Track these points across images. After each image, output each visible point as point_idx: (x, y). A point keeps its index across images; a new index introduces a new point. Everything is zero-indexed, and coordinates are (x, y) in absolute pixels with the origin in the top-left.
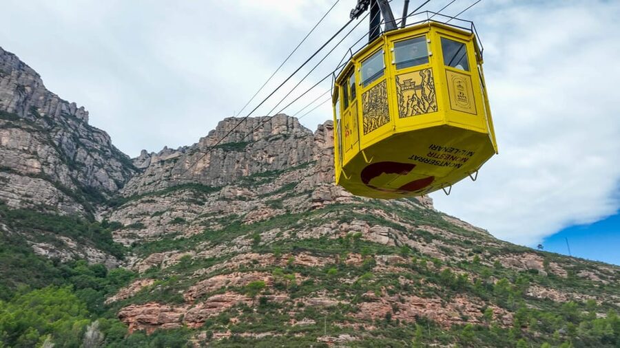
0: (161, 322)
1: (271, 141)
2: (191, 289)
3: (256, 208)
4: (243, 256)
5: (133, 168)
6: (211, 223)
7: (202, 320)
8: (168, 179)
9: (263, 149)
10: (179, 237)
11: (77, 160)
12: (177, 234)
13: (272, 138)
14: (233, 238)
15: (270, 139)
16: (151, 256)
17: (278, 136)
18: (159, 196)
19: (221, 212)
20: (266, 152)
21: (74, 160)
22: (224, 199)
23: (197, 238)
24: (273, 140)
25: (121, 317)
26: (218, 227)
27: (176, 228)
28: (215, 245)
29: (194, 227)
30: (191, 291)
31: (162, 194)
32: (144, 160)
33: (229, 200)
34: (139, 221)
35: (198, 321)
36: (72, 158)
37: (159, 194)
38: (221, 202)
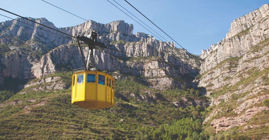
0: (229, 124)
1: (262, 22)
2: (237, 109)
3: (264, 61)
4: (258, 88)
5: (201, 59)
6: (243, 75)
7: (246, 121)
8: (216, 60)
9: (259, 28)
10: (230, 85)
11: (177, 65)
12: (228, 85)
13: (262, 20)
14: (255, 80)
15: (261, 22)
16: (219, 97)
17: (266, 18)
18: (215, 69)
19: (246, 68)
20: (261, 29)
21: (176, 65)
22: (246, 61)
23: (238, 84)
24: (263, 21)
25: (212, 125)
26: (247, 76)
27: (227, 82)
28: (247, 85)
29: (235, 79)
30: (238, 109)
31: (216, 68)
32: (204, 54)
33: (249, 61)
34: (210, 83)
35: (244, 121)
36: (175, 65)
37: (215, 68)
38: (245, 63)
